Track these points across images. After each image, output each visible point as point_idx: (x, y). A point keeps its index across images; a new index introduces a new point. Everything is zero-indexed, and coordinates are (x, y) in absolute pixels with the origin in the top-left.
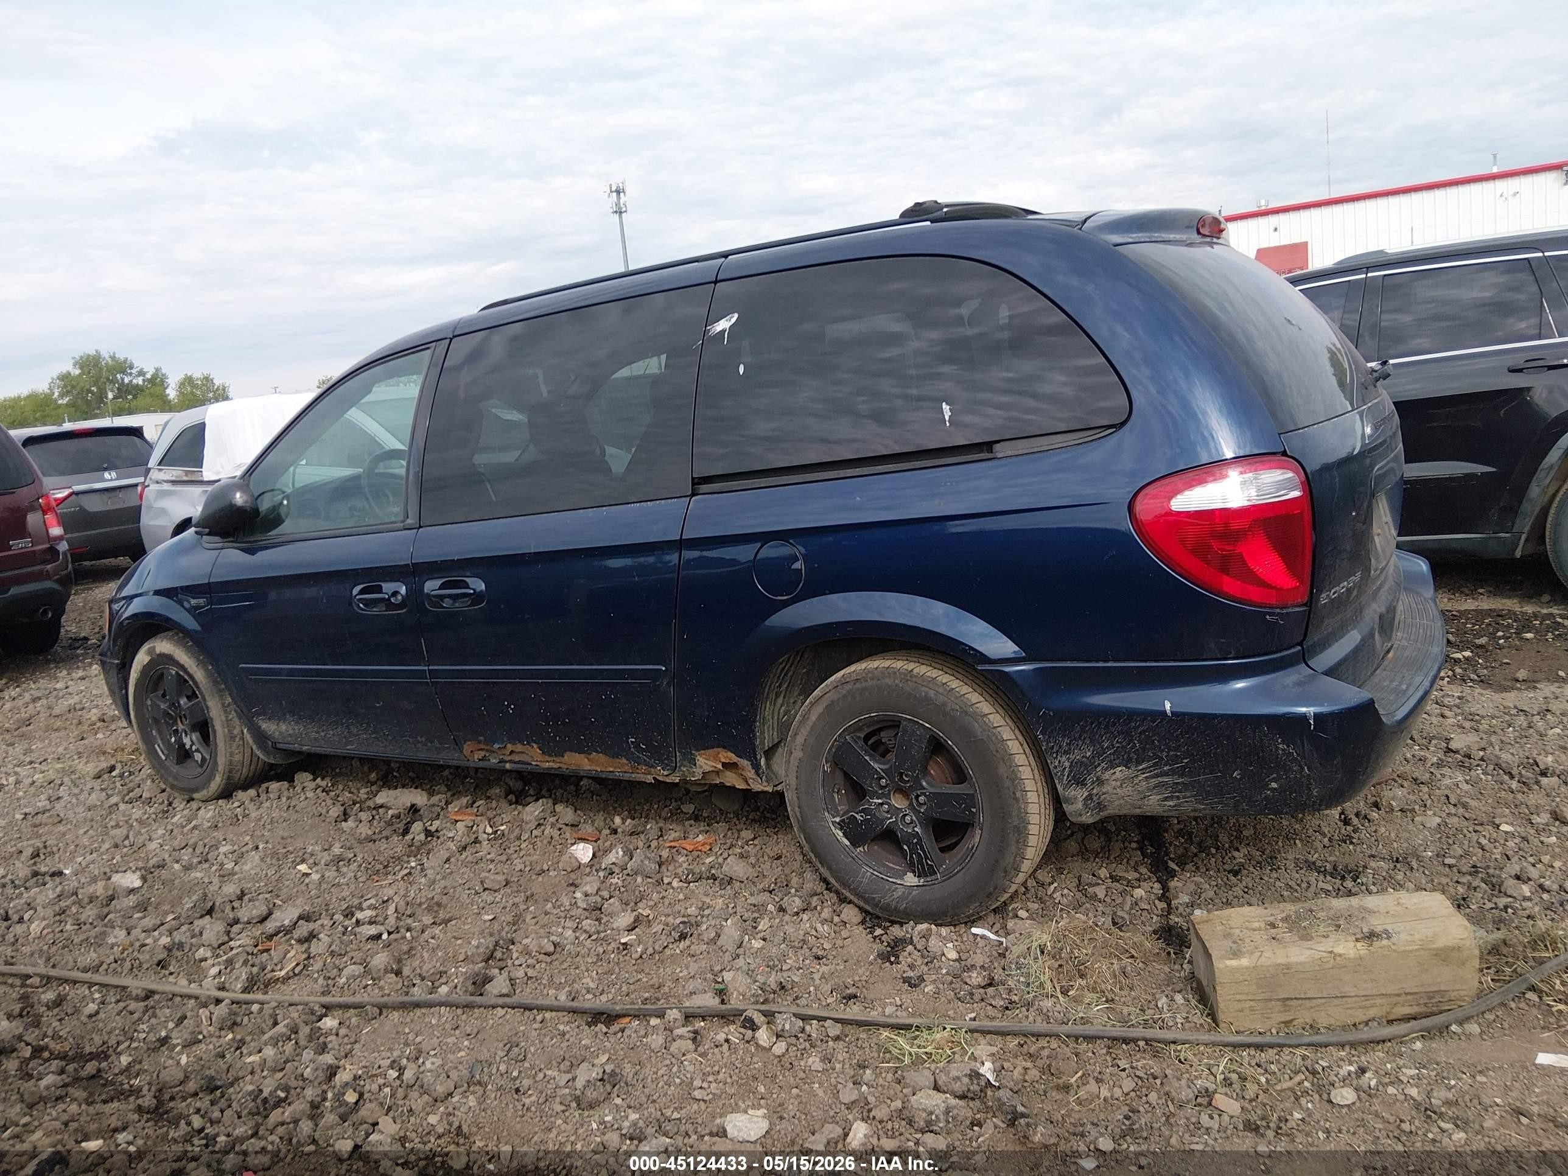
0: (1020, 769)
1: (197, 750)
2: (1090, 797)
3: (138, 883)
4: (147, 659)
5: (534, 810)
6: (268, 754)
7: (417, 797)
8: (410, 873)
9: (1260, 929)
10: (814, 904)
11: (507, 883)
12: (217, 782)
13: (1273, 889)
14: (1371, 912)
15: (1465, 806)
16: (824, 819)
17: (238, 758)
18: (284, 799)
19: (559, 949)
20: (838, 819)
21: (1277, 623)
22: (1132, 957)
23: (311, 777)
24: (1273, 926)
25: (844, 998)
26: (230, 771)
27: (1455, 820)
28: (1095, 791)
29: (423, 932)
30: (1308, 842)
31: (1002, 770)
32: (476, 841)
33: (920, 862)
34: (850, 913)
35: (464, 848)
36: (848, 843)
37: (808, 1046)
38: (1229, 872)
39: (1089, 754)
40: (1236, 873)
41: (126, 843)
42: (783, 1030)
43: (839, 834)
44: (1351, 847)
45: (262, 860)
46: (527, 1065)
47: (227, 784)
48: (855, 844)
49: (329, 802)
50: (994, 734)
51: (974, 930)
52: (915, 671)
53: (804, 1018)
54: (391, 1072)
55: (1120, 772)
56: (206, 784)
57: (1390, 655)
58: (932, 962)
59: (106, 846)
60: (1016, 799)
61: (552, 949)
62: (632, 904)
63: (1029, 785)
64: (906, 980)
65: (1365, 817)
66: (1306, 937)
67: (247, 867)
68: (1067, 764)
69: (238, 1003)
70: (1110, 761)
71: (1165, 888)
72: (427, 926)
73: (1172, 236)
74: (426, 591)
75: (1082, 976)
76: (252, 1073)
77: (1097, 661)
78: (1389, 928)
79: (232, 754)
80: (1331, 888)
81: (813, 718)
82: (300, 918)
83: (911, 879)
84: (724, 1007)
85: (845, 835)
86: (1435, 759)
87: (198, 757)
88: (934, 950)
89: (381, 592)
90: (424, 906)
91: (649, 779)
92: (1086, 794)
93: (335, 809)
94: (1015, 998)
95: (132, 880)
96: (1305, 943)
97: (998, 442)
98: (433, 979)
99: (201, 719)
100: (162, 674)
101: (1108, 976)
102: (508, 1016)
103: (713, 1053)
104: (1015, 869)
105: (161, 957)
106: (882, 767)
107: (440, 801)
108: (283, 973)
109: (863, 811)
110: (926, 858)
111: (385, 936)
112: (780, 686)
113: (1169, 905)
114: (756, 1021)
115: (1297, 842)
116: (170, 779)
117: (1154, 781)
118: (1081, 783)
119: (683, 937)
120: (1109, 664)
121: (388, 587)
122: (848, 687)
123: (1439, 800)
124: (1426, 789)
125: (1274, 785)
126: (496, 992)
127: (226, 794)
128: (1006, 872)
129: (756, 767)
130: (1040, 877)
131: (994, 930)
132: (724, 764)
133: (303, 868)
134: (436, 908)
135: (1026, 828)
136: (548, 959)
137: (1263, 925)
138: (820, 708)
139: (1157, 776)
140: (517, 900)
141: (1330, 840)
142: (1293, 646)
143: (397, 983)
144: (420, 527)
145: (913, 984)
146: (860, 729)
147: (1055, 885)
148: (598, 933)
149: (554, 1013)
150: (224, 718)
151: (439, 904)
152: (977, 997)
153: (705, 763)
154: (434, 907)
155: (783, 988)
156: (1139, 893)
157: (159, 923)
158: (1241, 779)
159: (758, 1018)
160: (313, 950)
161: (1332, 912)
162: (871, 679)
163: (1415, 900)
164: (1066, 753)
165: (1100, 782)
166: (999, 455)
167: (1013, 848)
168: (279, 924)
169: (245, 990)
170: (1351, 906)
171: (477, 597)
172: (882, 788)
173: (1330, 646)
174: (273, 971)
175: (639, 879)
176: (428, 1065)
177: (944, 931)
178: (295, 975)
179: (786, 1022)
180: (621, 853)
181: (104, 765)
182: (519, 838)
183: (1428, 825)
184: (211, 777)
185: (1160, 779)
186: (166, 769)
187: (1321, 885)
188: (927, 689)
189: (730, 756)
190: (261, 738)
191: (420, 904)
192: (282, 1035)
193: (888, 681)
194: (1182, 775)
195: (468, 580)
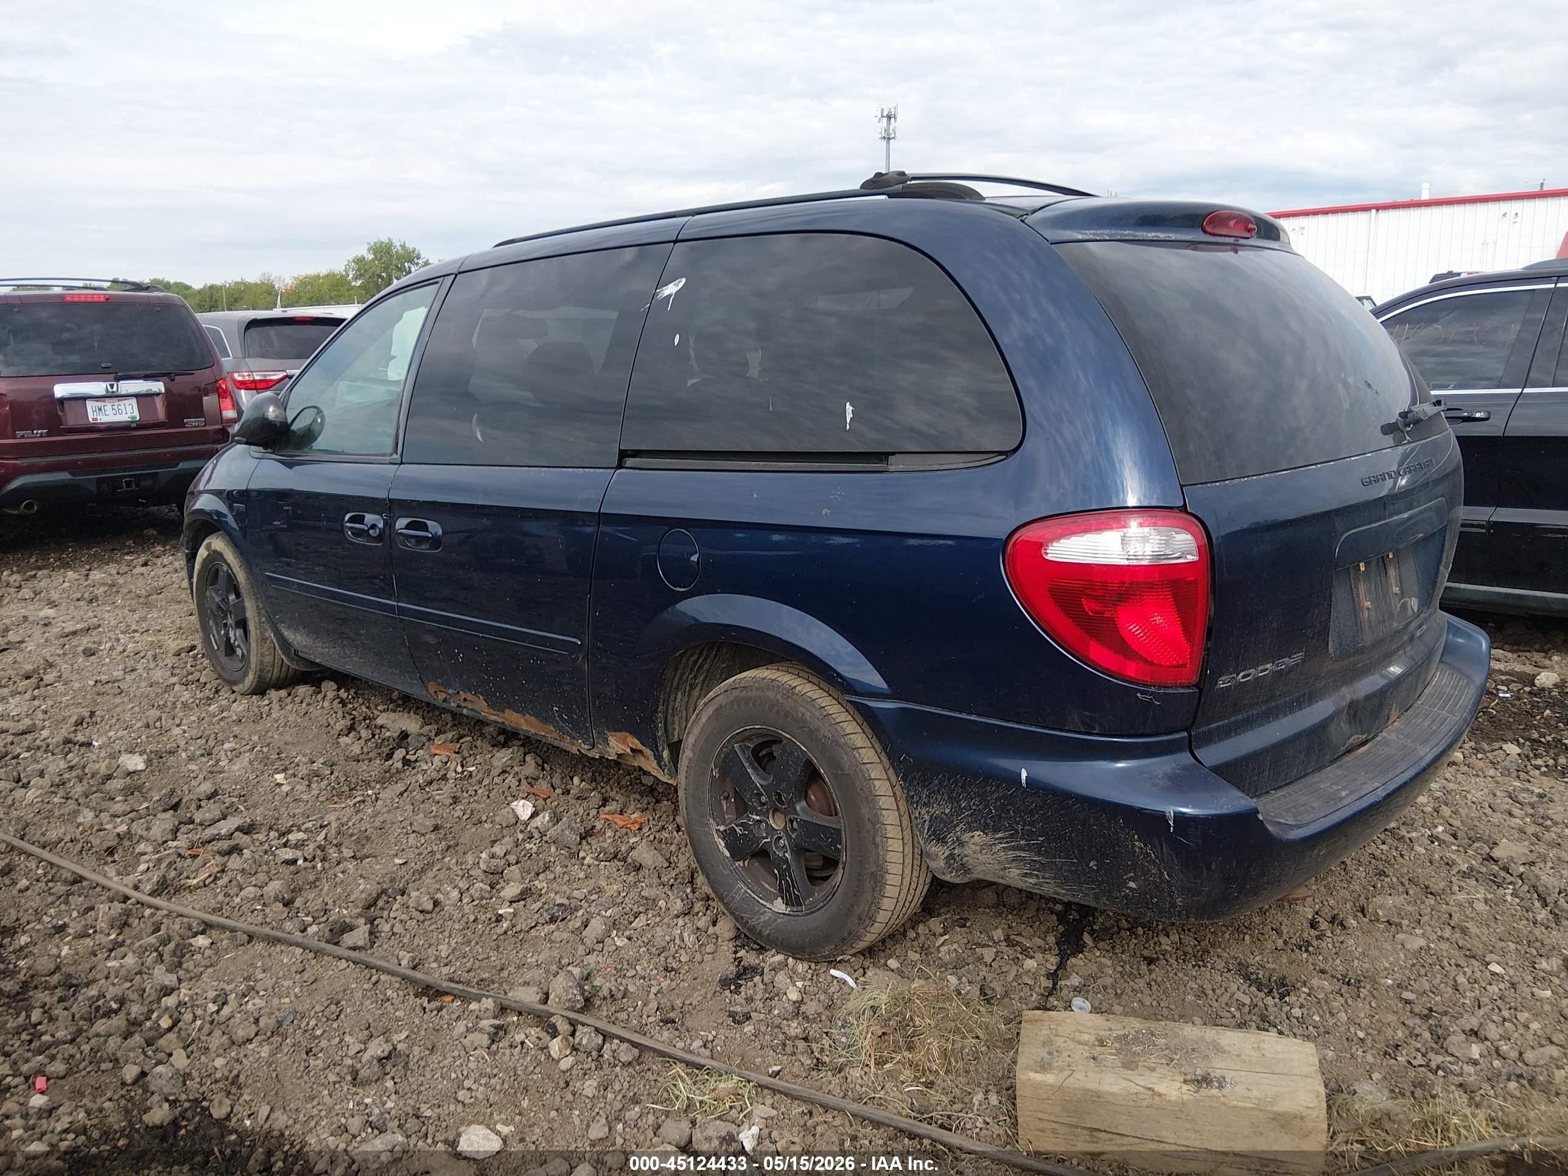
0: (884, 812)
1: (239, 646)
2: (951, 856)
3: (141, 766)
4: (206, 554)
5: (503, 757)
6: (292, 660)
7: (411, 724)
8: (364, 802)
9: (1086, 1044)
10: (696, 909)
11: (436, 828)
12: (250, 680)
13: (1182, 988)
14: (1219, 1050)
15: (1464, 931)
16: (708, 825)
17: (268, 659)
18: (304, 705)
19: (437, 909)
20: (722, 828)
21: (1151, 703)
22: (978, 1037)
23: (336, 687)
24: (1101, 1043)
25: (662, 1021)
26: (261, 670)
27: (1444, 946)
28: (956, 851)
29: (338, 863)
30: (1258, 940)
31: (864, 811)
32: (444, 778)
33: (788, 890)
34: (725, 928)
35: (431, 783)
36: (728, 855)
37: (593, 1068)
38: (1145, 958)
39: (947, 811)
40: (1150, 961)
41: (158, 724)
42: (579, 1044)
43: (721, 844)
44: (1305, 955)
45: (251, 762)
46: (335, 1025)
47: (258, 682)
48: (735, 856)
49: (340, 714)
50: (862, 771)
51: (833, 972)
52: (798, 688)
53: (606, 1036)
54: (211, 1005)
55: (978, 837)
56: (241, 680)
57: (1363, 749)
58: (771, 999)
59: (139, 724)
60: (876, 846)
61: (430, 907)
62: (533, 874)
63: (892, 832)
64: (732, 1015)
65: (1341, 924)
66: (1130, 1065)
67: (235, 768)
68: (927, 817)
69: (143, 904)
70: (968, 823)
71: (1061, 965)
72: (345, 859)
73: (1151, 235)
74: (397, 527)
75: (910, 1049)
76: (107, 978)
77: (961, 712)
78: (1229, 1075)
79: (262, 655)
80: (1248, 1002)
81: (704, 719)
82: (237, 829)
83: (779, 906)
84: (542, 1007)
85: (727, 846)
86: (1464, 867)
87: (239, 652)
88: (780, 986)
89: (362, 523)
90: (354, 838)
91: (574, 750)
92: (947, 853)
93: (342, 722)
94: (826, 1059)
95: (136, 762)
96: (1126, 1071)
97: (893, 454)
98: (315, 915)
99: (241, 617)
100: (217, 570)
101: (936, 1054)
102: (348, 970)
103: (504, 1054)
104: (870, 918)
105: (110, 844)
106: (763, 783)
107: (430, 731)
108: (195, 882)
109: (742, 825)
110: (794, 887)
111: (300, 862)
112: (695, 677)
113: (1054, 984)
114: (559, 1028)
115: (1247, 937)
116: (219, 668)
117: (1011, 854)
118: (941, 840)
119: (553, 920)
120: (973, 718)
121: (370, 518)
122: (736, 693)
123: (1439, 917)
124: (1432, 902)
125: (1132, 884)
126: (350, 943)
127: (260, 690)
128: (860, 919)
129: (659, 758)
130: (932, 926)
131: (855, 976)
132: (632, 749)
133: (280, 777)
134: (364, 842)
135: (882, 877)
136: (422, 918)
137: (1092, 1039)
138: (710, 711)
139: (1014, 849)
140: (435, 848)
141: (1285, 942)
142: (1177, 731)
143: (282, 913)
144: (402, 463)
145: (739, 1019)
146: (749, 739)
147: (947, 937)
148: (482, 898)
149: (388, 977)
150: (257, 620)
151: (368, 839)
152: (789, 1049)
153: (617, 745)
154: (364, 839)
155: (612, 996)
156: (1030, 964)
157: (129, 810)
158: (1097, 871)
159: (563, 1027)
160: (230, 865)
161: (1176, 1041)
162: (757, 689)
163: (1279, 1048)
164: (925, 805)
165: (962, 844)
166: (892, 468)
167: (868, 896)
168: (216, 832)
169: (152, 894)
170: (1202, 1039)
171: (435, 541)
172: (763, 804)
173: (1237, 734)
174: (188, 878)
175: (553, 849)
176: (250, 1006)
177: (801, 967)
178: (205, 886)
179: (586, 1038)
180: (547, 818)
181: (186, 644)
182: (480, 782)
183: (1408, 946)
184: (246, 674)
185: (1018, 853)
186: (217, 658)
187: (1239, 995)
188: (804, 711)
189: (636, 743)
190: (285, 644)
191: (352, 835)
192: (151, 945)
193: (770, 694)
194: (1039, 854)
195: (428, 522)
